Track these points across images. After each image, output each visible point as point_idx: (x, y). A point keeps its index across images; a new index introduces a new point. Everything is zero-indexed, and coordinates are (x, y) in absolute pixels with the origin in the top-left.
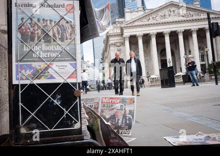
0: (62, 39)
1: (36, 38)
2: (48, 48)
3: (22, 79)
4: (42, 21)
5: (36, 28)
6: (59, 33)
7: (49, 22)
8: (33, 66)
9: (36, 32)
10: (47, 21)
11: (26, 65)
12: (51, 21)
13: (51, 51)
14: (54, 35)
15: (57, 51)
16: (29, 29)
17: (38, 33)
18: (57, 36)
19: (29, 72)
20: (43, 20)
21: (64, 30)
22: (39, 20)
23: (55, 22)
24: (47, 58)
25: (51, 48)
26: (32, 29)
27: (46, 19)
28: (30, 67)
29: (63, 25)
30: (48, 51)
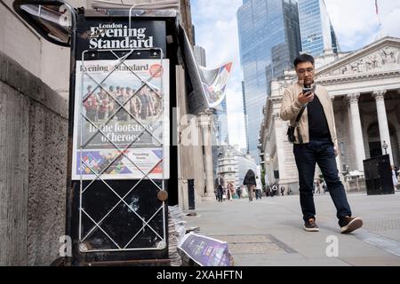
0: (143, 116)
1: (107, 115)
2: (122, 129)
3: (84, 173)
4: (115, 90)
5: (107, 99)
6: (138, 106)
7: (125, 90)
8: (101, 154)
9: (107, 106)
10: (122, 89)
11: (91, 152)
12: (128, 89)
13: (127, 133)
14: (132, 110)
15: (135, 133)
16: (97, 101)
17: (109, 107)
18: (136, 111)
19: (94, 163)
20: (118, 88)
21: (147, 102)
22: (111, 88)
23: (134, 91)
24: (121, 142)
25: (127, 128)
26: (101, 101)
27: (121, 86)
28: (97, 156)
29: (145, 95)
30: (122, 133)
